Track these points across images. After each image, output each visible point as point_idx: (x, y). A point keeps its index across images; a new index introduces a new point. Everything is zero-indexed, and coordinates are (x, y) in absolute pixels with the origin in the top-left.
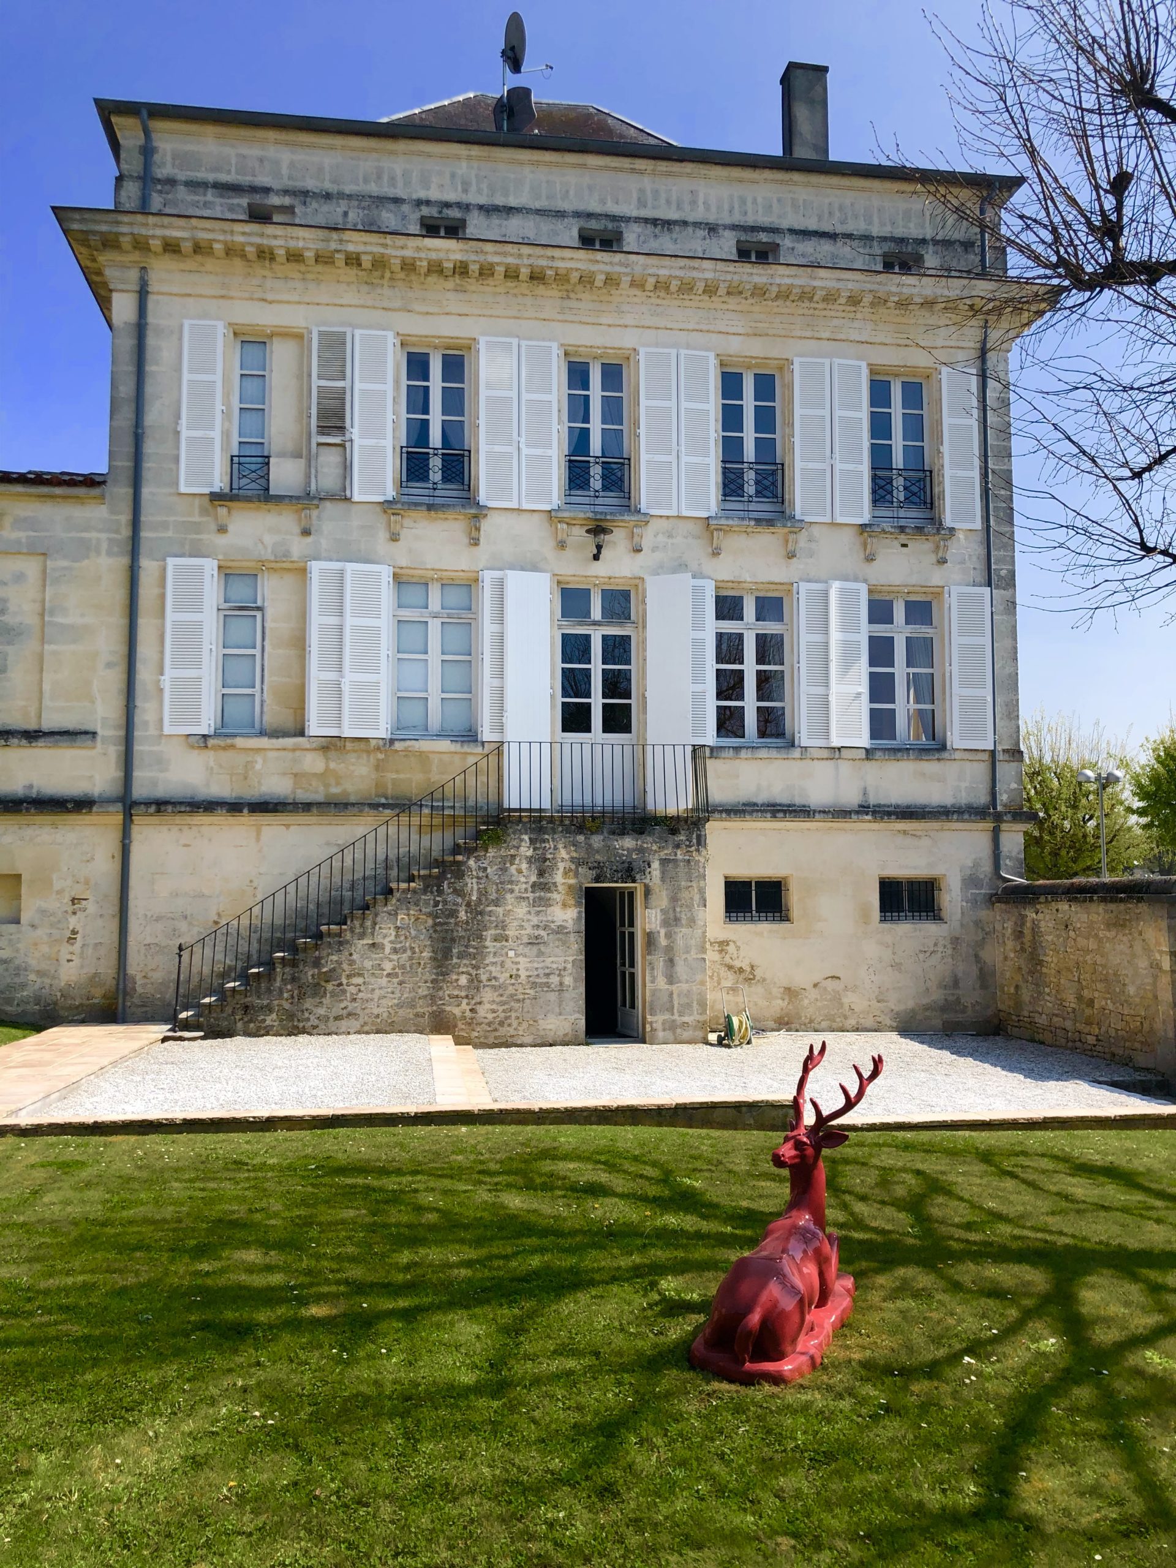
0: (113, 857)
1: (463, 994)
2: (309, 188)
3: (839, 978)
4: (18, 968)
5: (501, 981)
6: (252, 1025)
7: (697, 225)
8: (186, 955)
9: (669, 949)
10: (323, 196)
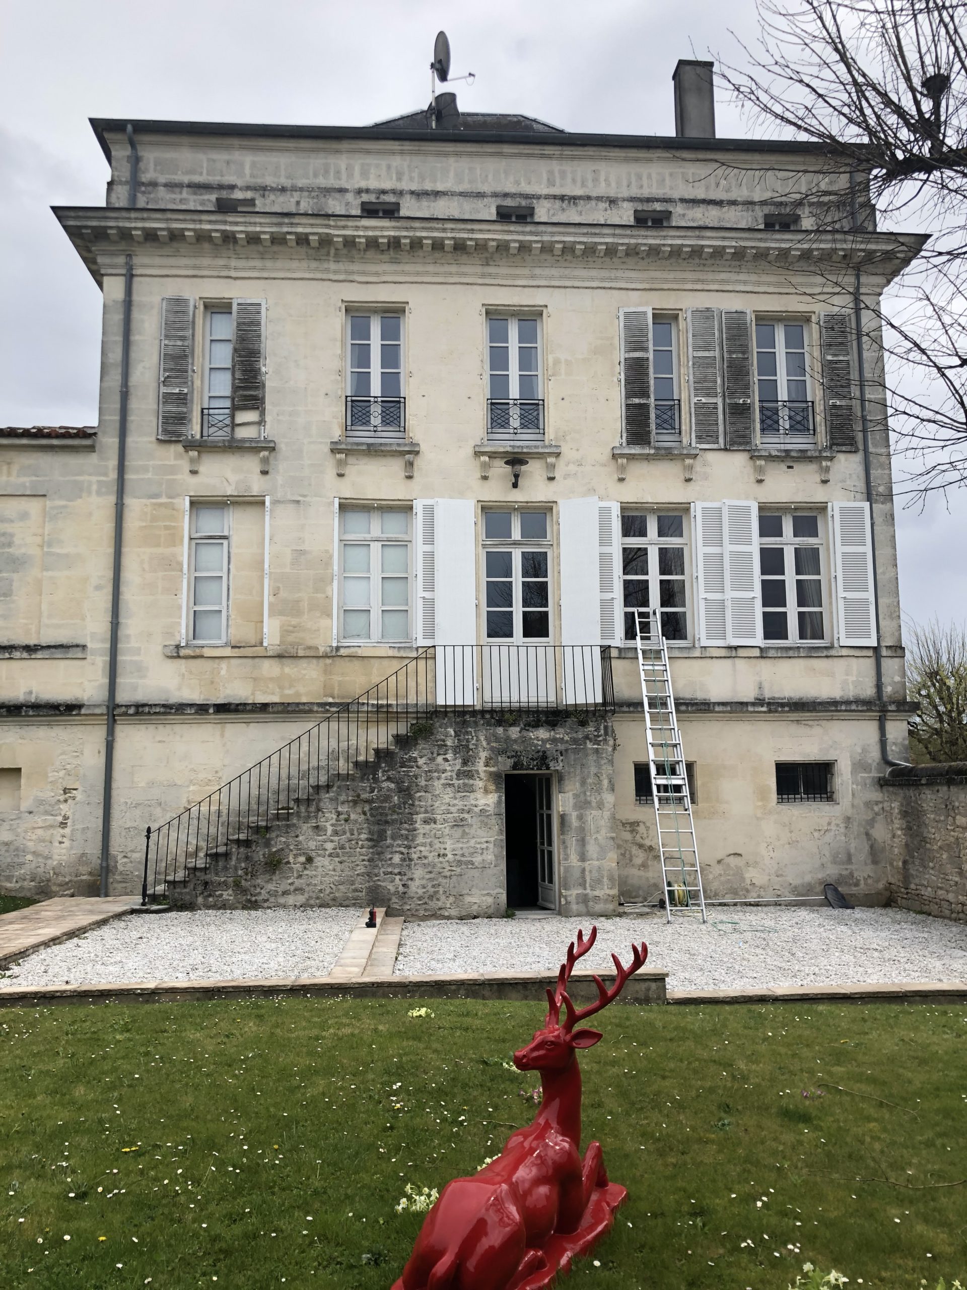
0: (99, 752)
1: (396, 871)
2: (268, 184)
3: (740, 855)
4: (17, 849)
5: (430, 859)
6: (211, 899)
7: (599, 199)
8: (154, 836)
9: (582, 830)
10: (279, 190)
